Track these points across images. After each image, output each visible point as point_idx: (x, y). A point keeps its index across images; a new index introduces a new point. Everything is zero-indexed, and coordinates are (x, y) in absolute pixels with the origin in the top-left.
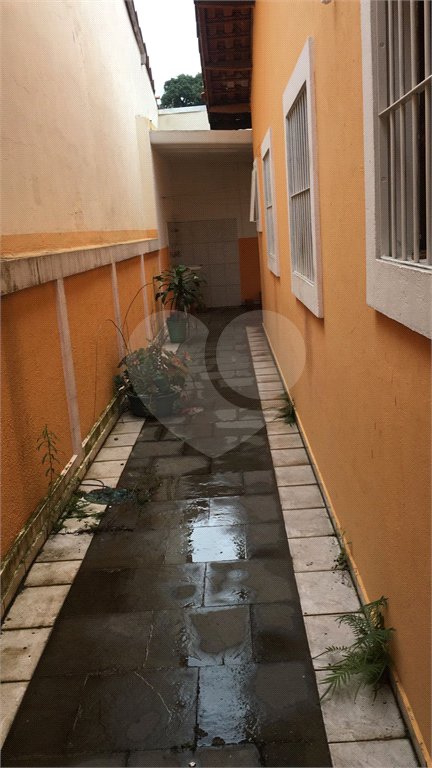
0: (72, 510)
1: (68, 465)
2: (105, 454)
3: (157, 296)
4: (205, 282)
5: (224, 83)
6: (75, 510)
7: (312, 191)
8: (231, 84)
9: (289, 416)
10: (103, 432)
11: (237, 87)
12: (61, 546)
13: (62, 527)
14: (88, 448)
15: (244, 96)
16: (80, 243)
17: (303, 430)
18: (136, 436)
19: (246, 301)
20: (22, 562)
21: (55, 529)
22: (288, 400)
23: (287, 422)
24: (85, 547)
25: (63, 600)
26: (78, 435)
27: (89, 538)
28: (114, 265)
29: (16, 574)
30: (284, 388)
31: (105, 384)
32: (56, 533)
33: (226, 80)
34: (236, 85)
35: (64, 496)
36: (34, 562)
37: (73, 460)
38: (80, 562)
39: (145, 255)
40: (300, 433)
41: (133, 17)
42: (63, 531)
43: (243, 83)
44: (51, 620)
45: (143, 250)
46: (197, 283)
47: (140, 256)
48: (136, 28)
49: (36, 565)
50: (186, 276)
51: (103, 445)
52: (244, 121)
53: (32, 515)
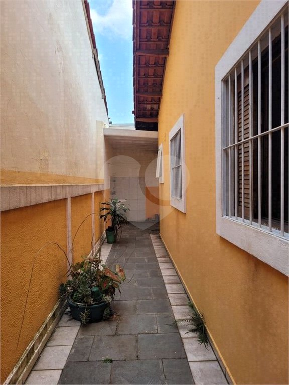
3: (101, 216)
4: (129, 210)
5: (145, 106)
7: (182, 167)
8: (148, 107)
11: (152, 109)
15: (155, 114)
16: (43, 182)
19: (148, 218)
28: (69, 199)
33: (147, 104)
34: (151, 108)
39: (95, 193)
41: (99, 73)
43: (155, 107)
45: (94, 190)
46: (125, 210)
47: (91, 193)
48: (100, 79)
50: (118, 205)
52: (154, 127)
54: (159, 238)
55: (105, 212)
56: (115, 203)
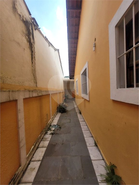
0: (49, 129)
1: (49, 121)
2: (55, 118)
5: (71, 74)
6: (50, 129)
9: (80, 113)
10: (55, 115)
12: (46, 137)
13: (47, 132)
14: (53, 118)
17: (83, 115)
18: (60, 115)
20: (39, 142)
21: (46, 133)
22: (80, 111)
23: (80, 114)
24: (50, 137)
25: (45, 152)
26: (51, 116)
27: (51, 135)
29: (37, 145)
30: (79, 109)
31: (56, 108)
32: (46, 134)
34: (73, 75)
35: (48, 126)
36: (41, 141)
37: (50, 120)
38: (49, 141)
40: (82, 116)
42: (47, 133)
44: (41, 158)
45: (62, 92)
46: (68, 96)
49: (42, 142)
51: (55, 117)
52: (73, 79)
53: (42, 132)
54: (75, 101)
55: (64, 96)
56: (66, 94)
